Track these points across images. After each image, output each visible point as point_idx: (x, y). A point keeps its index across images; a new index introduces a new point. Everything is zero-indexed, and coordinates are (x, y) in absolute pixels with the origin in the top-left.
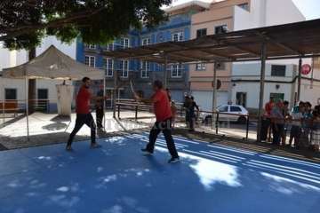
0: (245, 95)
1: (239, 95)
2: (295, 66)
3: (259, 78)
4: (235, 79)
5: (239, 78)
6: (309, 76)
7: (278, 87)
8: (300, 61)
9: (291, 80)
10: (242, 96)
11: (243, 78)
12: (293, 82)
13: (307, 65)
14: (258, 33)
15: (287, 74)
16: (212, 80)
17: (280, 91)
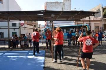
3: (7, 27)
6: (23, 26)
7: (14, 30)
8: (20, 22)
9: (18, 28)
10: (2, 34)
11: (2, 27)
14: (6, 13)
15: (17, 26)
17: (15, 31)
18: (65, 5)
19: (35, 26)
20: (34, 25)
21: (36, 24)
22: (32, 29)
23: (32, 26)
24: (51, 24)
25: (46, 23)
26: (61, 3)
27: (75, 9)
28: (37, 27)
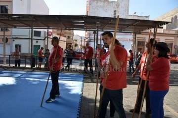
0: (20, 46)
1: (16, 46)
2: (45, 32)
4: (14, 37)
5: (16, 37)
7: (37, 42)
8: (48, 31)
9: (43, 39)
10: (18, 47)
11: (19, 37)
12: (44, 39)
13: (50, 32)
15: (41, 36)
16: (3, 37)
17: (38, 44)
18: (120, 7)
19: (69, 37)
20: (67, 35)
21: (70, 34)
22: (65, 41)
23: (65, 36)
24: (95, 35)
25: (87, 34)
26: (112, 2)
27: (135, 13)
28: (72, 39)
